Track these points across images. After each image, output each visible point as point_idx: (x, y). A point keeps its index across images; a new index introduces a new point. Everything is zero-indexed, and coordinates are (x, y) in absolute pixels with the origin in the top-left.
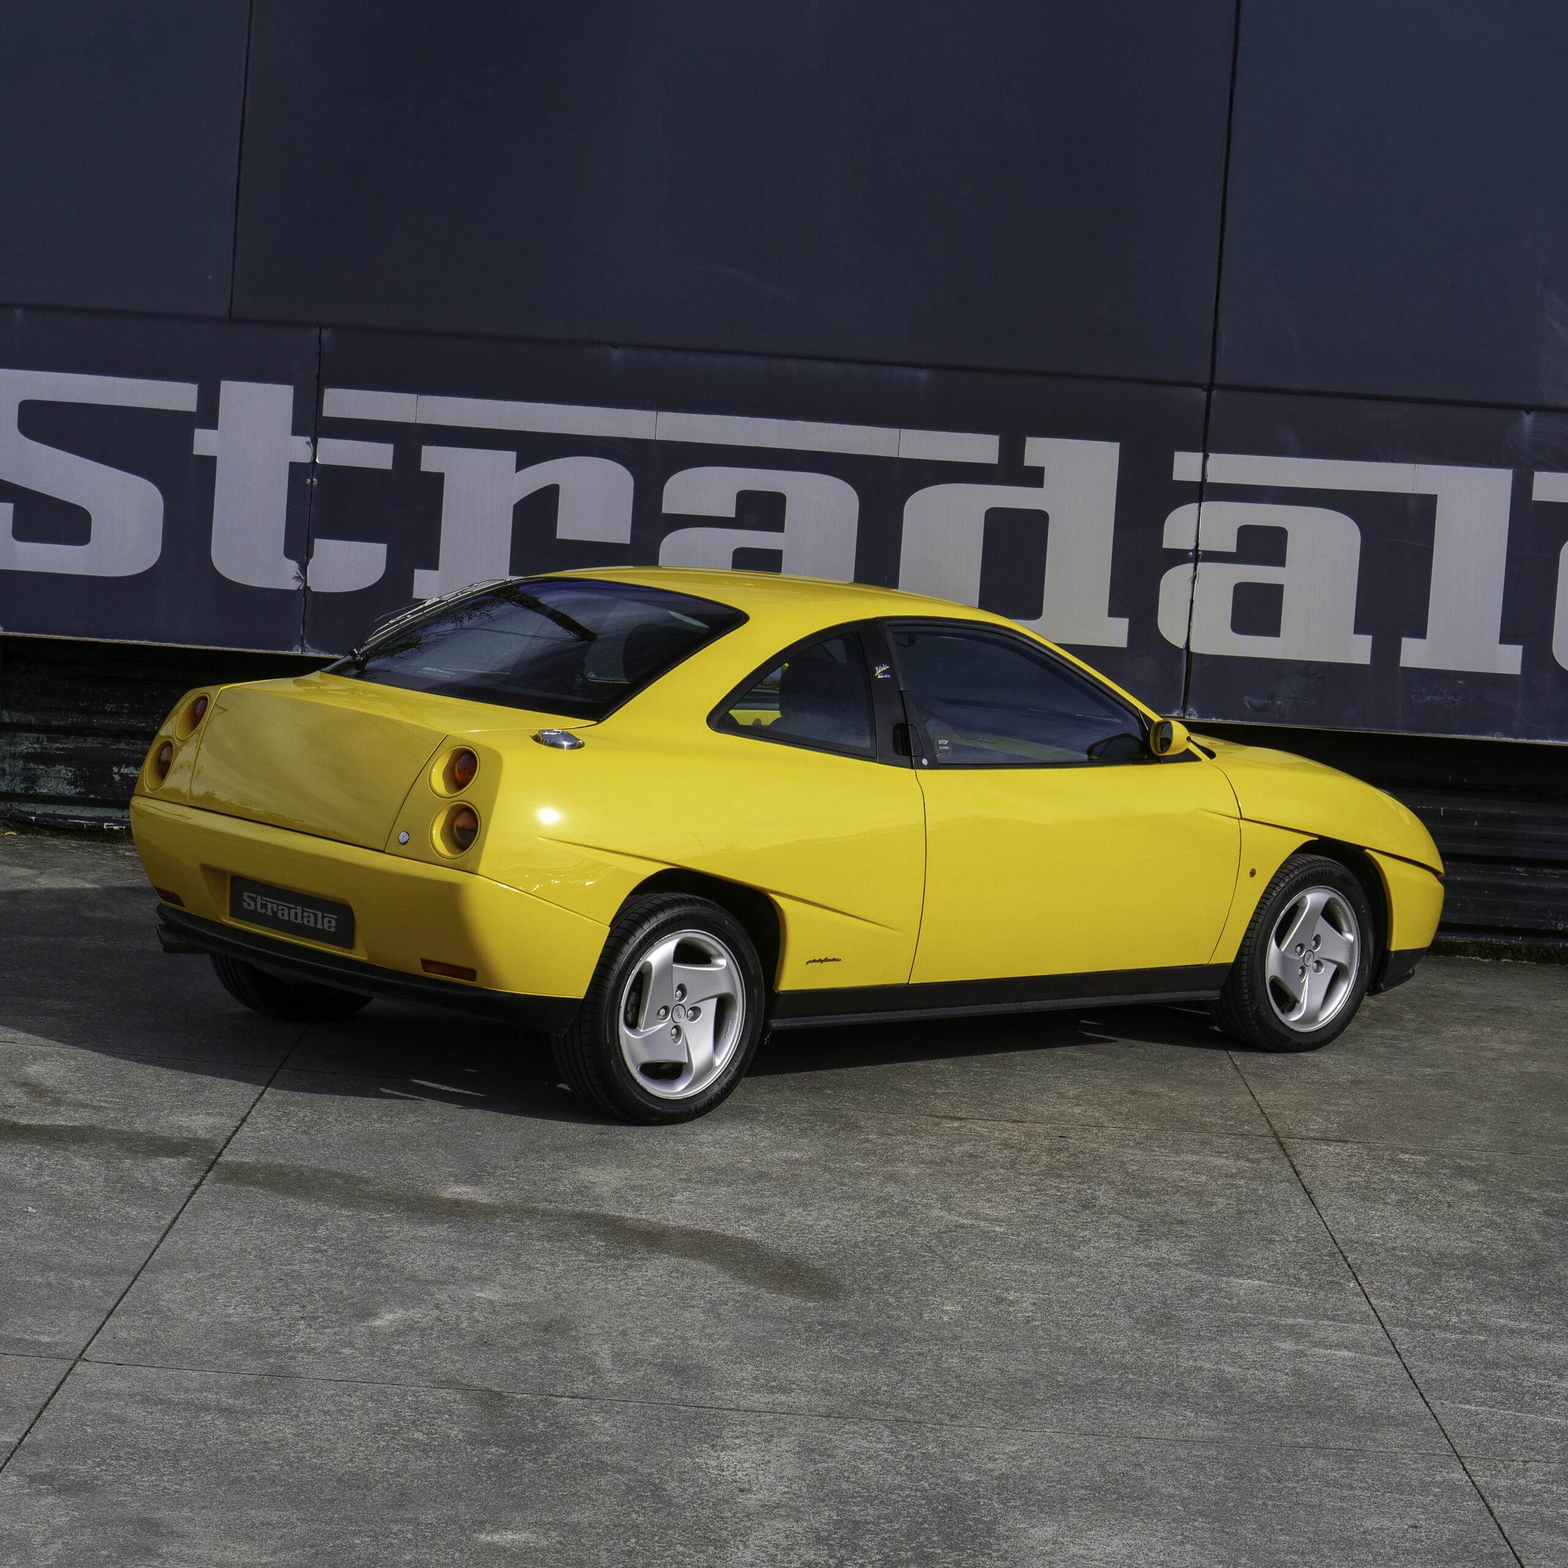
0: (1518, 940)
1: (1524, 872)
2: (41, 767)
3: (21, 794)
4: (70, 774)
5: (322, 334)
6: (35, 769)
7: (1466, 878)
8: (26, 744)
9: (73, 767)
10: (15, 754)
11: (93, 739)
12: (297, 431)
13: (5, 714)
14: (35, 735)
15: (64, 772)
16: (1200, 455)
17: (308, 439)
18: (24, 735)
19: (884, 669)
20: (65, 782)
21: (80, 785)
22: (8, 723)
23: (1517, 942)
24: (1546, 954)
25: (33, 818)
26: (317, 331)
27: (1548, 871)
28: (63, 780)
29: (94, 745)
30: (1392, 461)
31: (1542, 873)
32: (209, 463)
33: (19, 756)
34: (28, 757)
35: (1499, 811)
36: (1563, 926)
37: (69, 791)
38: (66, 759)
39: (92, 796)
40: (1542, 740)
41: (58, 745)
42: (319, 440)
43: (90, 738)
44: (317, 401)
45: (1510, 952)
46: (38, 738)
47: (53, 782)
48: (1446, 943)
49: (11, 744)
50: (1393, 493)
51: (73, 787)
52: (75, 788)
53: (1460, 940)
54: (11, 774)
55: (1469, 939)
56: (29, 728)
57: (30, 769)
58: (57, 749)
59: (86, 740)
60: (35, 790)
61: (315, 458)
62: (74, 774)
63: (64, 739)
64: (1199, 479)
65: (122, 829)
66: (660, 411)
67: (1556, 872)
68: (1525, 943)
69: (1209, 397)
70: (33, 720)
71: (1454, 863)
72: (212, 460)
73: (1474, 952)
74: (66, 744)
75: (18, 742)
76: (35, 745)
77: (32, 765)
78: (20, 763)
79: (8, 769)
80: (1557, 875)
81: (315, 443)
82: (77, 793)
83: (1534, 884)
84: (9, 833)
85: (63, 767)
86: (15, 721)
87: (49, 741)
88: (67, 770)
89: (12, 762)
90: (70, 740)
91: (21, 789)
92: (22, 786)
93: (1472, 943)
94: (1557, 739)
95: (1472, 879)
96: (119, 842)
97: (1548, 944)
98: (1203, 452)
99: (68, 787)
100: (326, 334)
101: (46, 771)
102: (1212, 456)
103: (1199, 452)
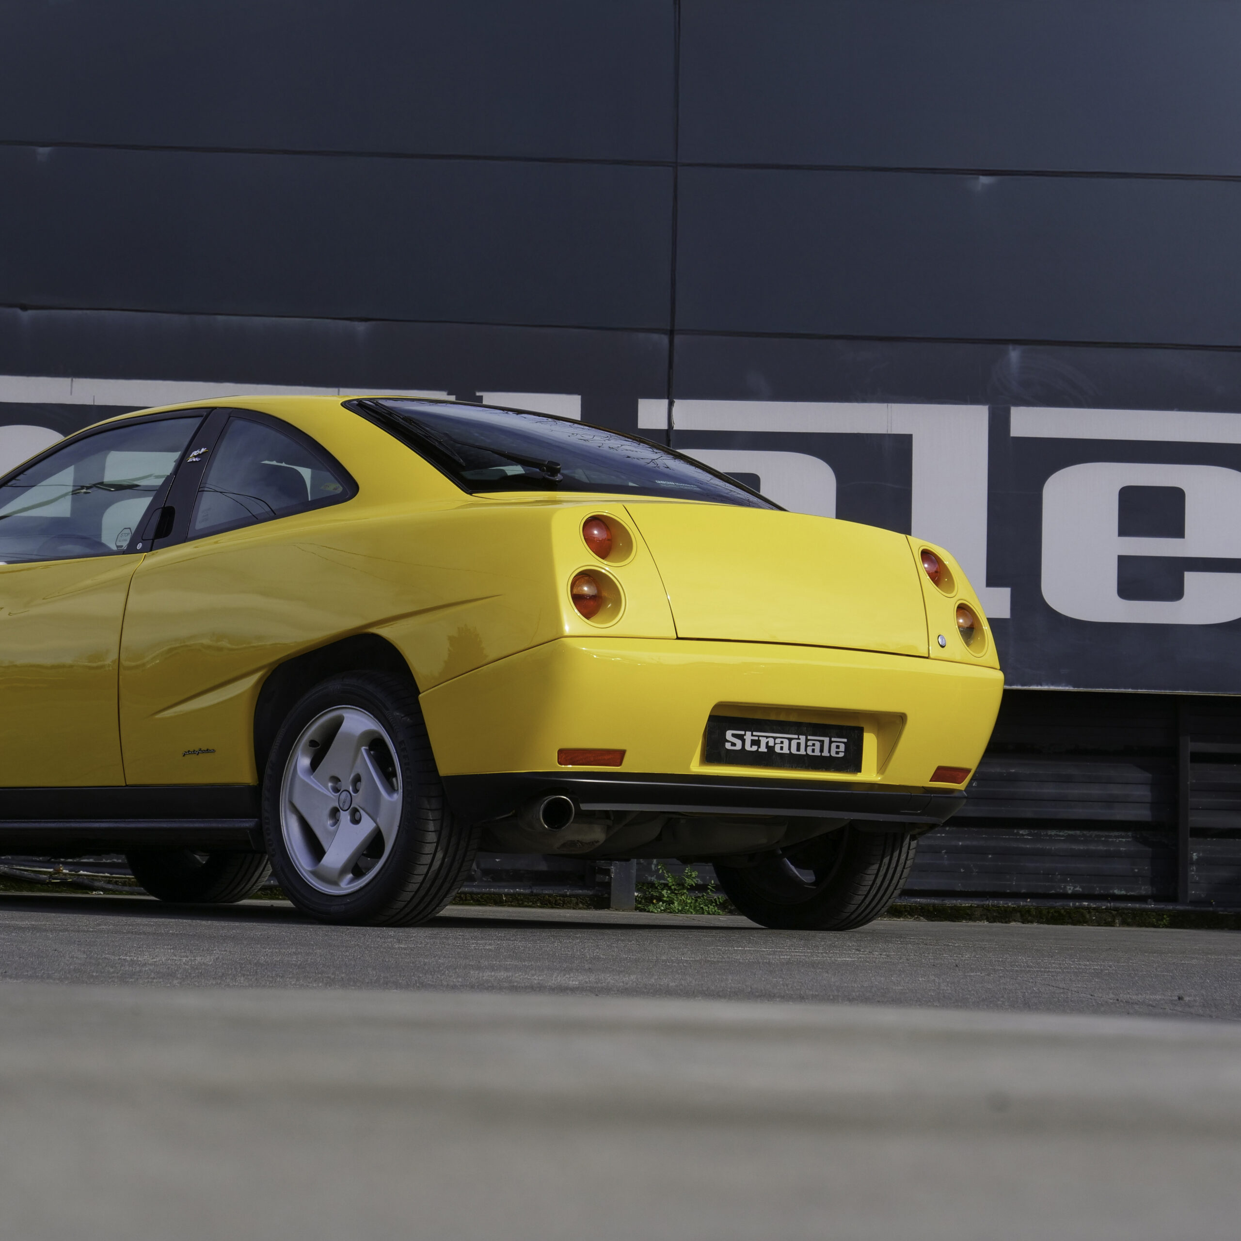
0: (1027, 902)
1: (1027, 835)
7: (968, 843)
16: (665, 402)
23: (1025, 903)
24: (1056, 914)
27: (1053, 833)
30: (864, 400)
31: (1047, 835)
35: (998, 770)
36: (1072, 888)
40: (1037, 686)
45: (1018, 914)
48: (951, 908)
50: (867, 435)
53: (966, 903)
55: (975, 903)
64: (664, 426)
67: (1061, 833)
68: (1034, 904)
69: (671, 342)
71: (954, 829)
73: (981, 915)
80: (1063, 836)
83: (1039, 846)
93: (978, 906)
94: (1053, 684)
95: (975, 843)
97: (1058, 904)
98: (668, 398)
102: (678, 404)
103: (665, 398)
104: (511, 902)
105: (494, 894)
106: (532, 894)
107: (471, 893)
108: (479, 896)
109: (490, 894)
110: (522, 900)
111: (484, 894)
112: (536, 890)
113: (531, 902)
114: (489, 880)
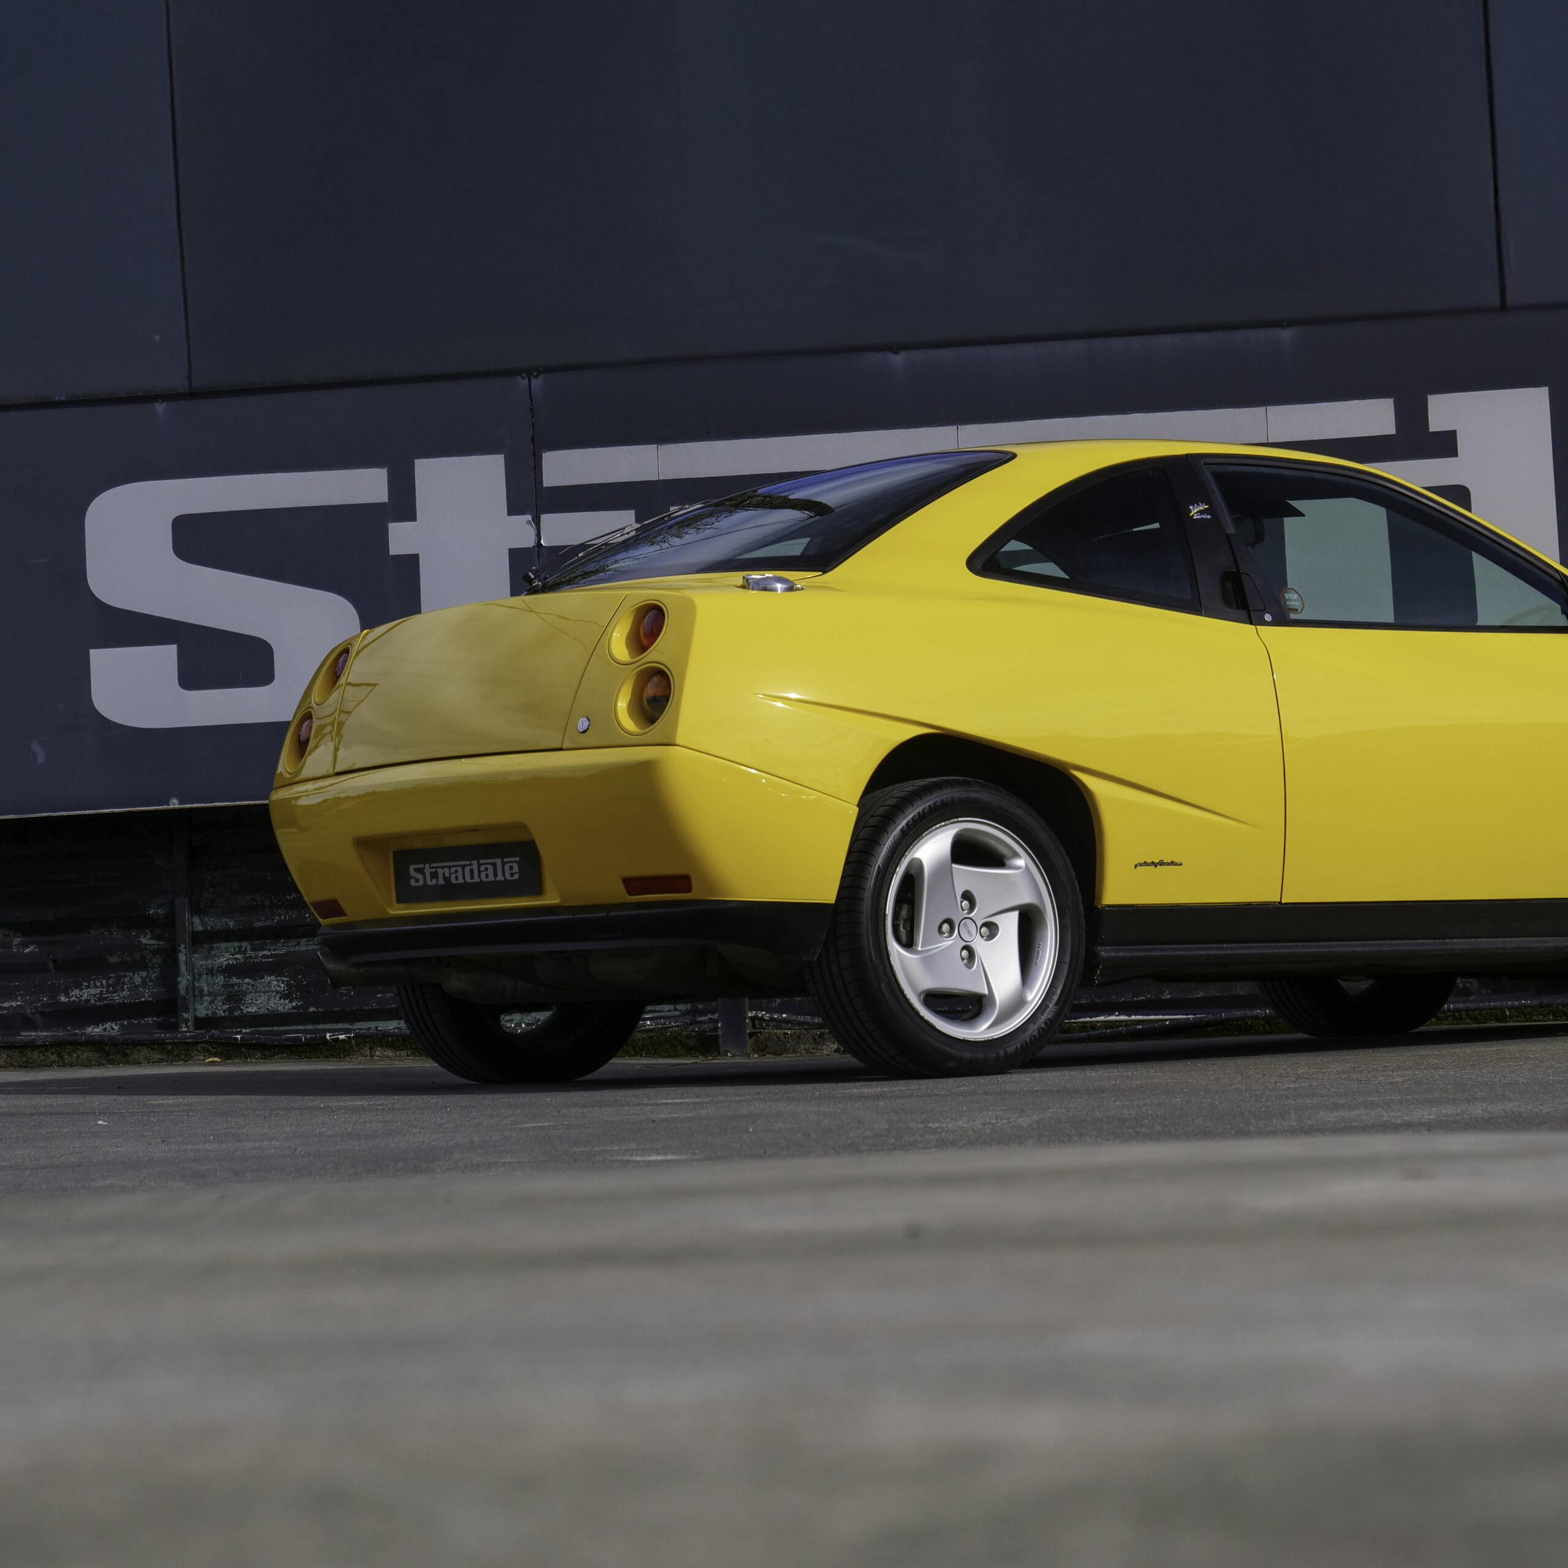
2: (247, 980)
3: (224, 1018)
4: (282, 985)
5: (532, 386)
6: (239, 985)
8: (225, 955)
9: (285, 977)
10: (213, 968)
11: (308, 941)
12: (513, 509)
13: (196, 920)
14: (236, 944)
15: (275, 983)
17: (529, 517)
18: (223, 945)
19: (1201, 508)
20: (278, 996)
21: (296, 998)
22: (201, 932)
25: (239, 1037)
26: (526, 381)
28: (274, 994)
29: (310, 948)
32: (411, 562)
33: (218, 971)
34: (229, 971)
37: (284, 1006)
38: (276, 967)
39: (312, 1009)
41: (266, 952)
42: (545, 518)
43: (304, 940)
44: (534, 469)
46: (241, 947)
47: (264, 998)
49: (207, 958)
51: (287, 1001)
52: (291, 1002)
54: (210, 994)
56: (227, 936)
57: (233, 986)
58: (264, 956)
59: (299, 943)
60: (241, 1010)
61: (540, 539)
62: (287, 985)
63: (272, 944)
65: (349, 1038)
66: (961, 425)
70: (231, 924)
72: (414, 559)
74: (274, 950)
75: (215, 955)
76: (236, 956)
77: (235, 980)
78: (220, 980)
79: (206, 989)
81: (537, 521)
82: (293, 1008)
84: (211, 1059)
85: (273, 977)
86: (209, 928)
87: (253, 949)
88: (278, 981)
89: (209, 979)
90: (280, 945)
91: (224, 1011)
92: (225, 1007)
96: (349, 1056)
99: (282, 1001)
100: (537, 383)
101: (253, 985)
104: (1517, 1017)
105: (1495, 1008)
106: (1541, 1005)
107: (1467, 1010)
108: (1477, 1013)
109: (1491, 1009)
110: (1530, 1014)
111: (1482, 1010)
112: (1546, 1000)
113: (1542, 1015)
114: (1489, 992)
